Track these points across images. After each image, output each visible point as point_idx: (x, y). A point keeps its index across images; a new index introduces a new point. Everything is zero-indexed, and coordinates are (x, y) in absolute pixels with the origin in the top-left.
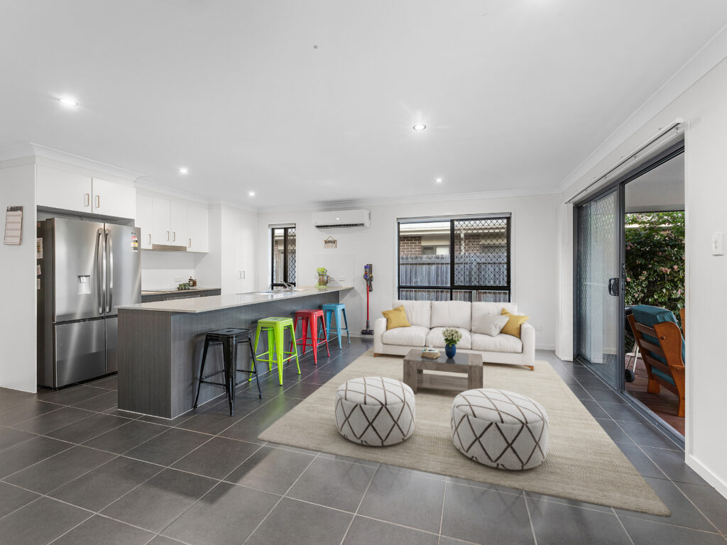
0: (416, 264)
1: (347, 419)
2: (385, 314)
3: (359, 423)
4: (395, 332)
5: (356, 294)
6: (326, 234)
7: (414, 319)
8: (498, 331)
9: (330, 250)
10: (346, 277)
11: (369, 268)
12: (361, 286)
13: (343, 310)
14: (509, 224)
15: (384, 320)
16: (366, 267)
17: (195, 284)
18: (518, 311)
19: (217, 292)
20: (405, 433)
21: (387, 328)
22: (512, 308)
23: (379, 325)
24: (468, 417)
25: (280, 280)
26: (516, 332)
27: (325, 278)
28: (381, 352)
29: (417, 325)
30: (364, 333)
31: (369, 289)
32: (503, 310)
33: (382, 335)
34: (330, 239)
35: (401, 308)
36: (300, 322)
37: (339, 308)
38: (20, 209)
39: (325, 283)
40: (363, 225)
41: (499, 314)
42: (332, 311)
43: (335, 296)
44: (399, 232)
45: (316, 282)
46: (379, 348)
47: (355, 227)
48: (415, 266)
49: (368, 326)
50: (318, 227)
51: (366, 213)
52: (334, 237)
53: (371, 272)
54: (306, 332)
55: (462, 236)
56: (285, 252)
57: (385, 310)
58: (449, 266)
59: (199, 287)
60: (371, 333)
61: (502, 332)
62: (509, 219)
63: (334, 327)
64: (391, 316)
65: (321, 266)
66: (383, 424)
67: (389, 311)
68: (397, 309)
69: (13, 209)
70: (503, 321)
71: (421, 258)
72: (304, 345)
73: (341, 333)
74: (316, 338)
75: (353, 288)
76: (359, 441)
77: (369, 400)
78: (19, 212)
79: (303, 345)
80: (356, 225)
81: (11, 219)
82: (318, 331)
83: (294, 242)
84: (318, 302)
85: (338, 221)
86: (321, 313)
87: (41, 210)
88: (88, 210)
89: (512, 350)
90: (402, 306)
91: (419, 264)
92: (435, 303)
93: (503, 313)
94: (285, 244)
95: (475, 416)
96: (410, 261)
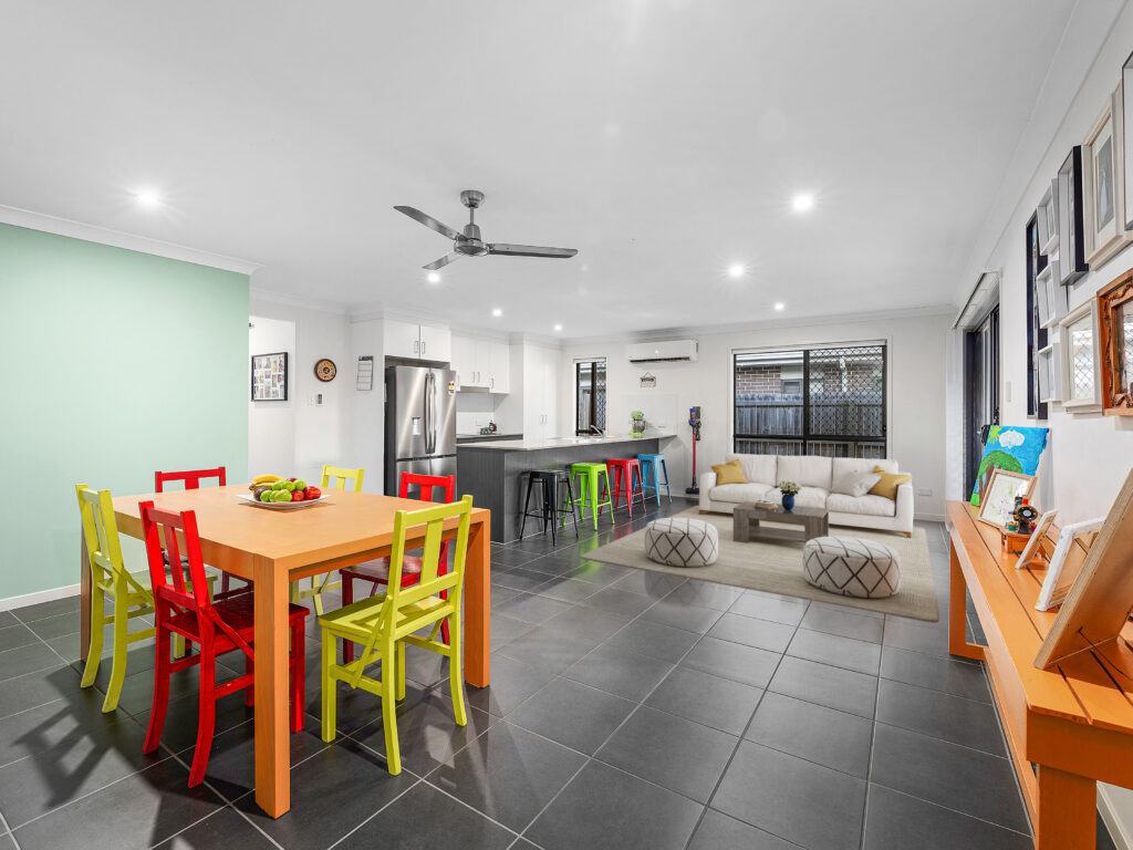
0: (766, 406)
1: (654, 544)
2: (714, 469)
3: (664, 548)
4: (725, 489)
5: (680, 443)
6: (642, 371)
8: (865, 491)
9: (648, 389)
10: (668, 422)
11: (696, 412)
12: (686, 434)
13: (663, 461)
14: (885, 355)
15: (712, 476)
16: (692, 411)
17: (495, 429)
18: (900, 470)
19: (520, 437)
20: (706, 558)
21: (717, 484)
22: (890, 466)
23: (707, 481)
25: (585, 425)
26: (891, 493)
27: (641, 423)
28: (708, 508)
29: (758, 482)
30: (689, 491)
31: (697, 437)
32: (877, 467)
33: (710, 491)
34: (648, 376)
35: (736, 463)
36: (613, 471)
37: (657, 460)
38: (371, 358)
39: (642, 429)
40: (687, 359)
41: (869, 473)
42: (650, 463)
43: (654, 445)
44: (735, 361)
45: (630, 428)
46: (705, 504)
47: (679, 362)
48: (764, 410)
49: (694, 483)
50: (632, 361)
51: (693, 343)
52: (653, 373)
53: (698, 416)
54: (619, 483)
56: (593, 392)
57: (715, 463)
58: (801, 409)
59: (499, 432)
60: (696, 492)
61: (871, 492)
62: (884, 348)
63: (652, 480)
64: (722, 471)
65: (636, 409)
66: (686, 549)
67: (721, 466)
68: (731, 464)
69: (364, 359)
70: (873, 481)
71: (773, 398)
72: (618, 496)
73: (661, 491)
74: (630, 488)
75: (676, 436)
76: (664, 562)
77: (673, 530)
78: (370, 362)
79: (616, 496)
80: (680, 359)
81: (362, 367)
82: (633, 485)
83: (603, 376)
84: (633, 451)
85: (657, 354)
86: (637, 462)
87: (388, 359)
88: (416, 356)
89: (880, 513)
90: (738, 460)
91: (771, 406)
92: (781, 457)
93: (876, 470)
94: (593, 382)
96: (757, 402)
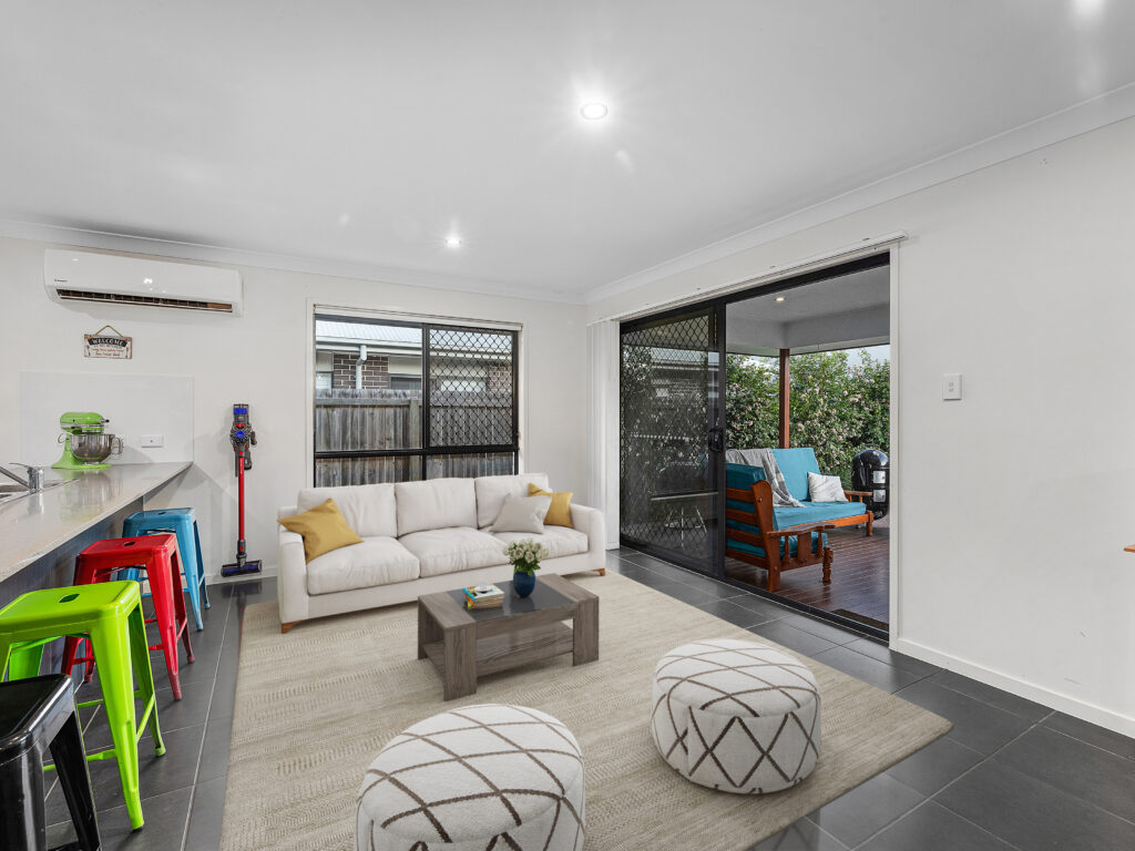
2: (290, 525)
5: (201, 478)
7: (361, 522)
8: (542, 522)
9: (107, 365)
10: (167, 436)
11: (243, 415)
13: (195, 525)
14: (515, 343)
16: (231, 413)
21: (306, 555)
22: (543, 481)
24: (740, 721)
27: (104, 440)
28: (305, 616)
30: (231, 572)
32: (531, 485)
33: (307, 577)
35: (329, 505)
37: (189, 521)
39: (101, 456)
40: (228, 307)
41: (524, 496)
46: (297, 603)
47: (200, 311)
49: (241, 553)
52: (123, 329)
53: (248, 423)
55: (364, 357)
60: (253, 568)
61: (548, 522)
62: (515, 334)
64: (310, 526)
68: (318, 510)
70: (546, 506)
75: (190, 466)
80: (204, 304)
89: (574, 550)
90: (329, 500)
93: (533, 491)
95: (755, 714)
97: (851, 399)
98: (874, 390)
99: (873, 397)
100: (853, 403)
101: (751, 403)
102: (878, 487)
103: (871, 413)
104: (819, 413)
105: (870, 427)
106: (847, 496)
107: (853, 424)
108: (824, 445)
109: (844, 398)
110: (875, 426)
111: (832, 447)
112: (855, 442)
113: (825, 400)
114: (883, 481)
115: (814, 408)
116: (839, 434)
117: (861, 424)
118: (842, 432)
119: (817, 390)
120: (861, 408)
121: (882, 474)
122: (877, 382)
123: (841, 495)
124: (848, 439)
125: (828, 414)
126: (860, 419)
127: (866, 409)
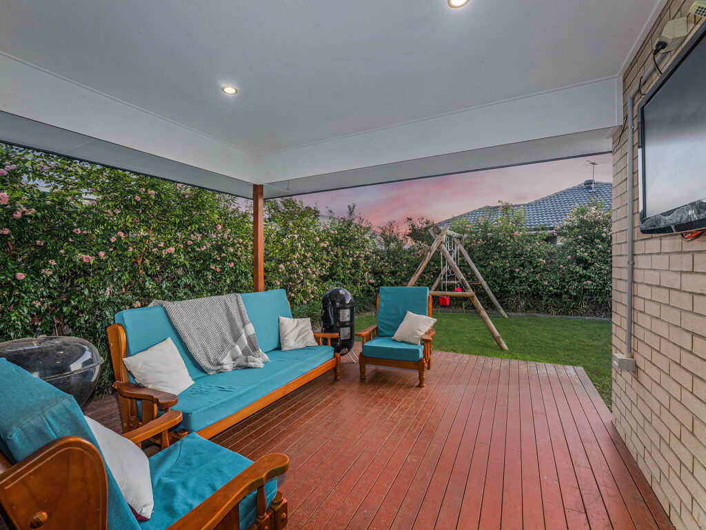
97: (322, 245)
98: (337, 238)
99: (336, 245)
100: (324, 248)
101: (233, 245)
102: (344, 325)
103: (336, 256)
104: (297, 255)
105: (335, 266)
106: (317, 339)
107: (323, 264)
108: (302, 281)
109: (317, 243)
110: (338, 266)
111: (308, 284)
112: (324, 278)
113: (302, 245)
114: (348, 319)
115: (293, 251)
116: (314, 273)
117: (328, 264)
118: (315, 271)
119: (296, 236)
120: (328, 253)
121: (347, 312)
122: (339, 233)
123: (310, 340)
124: (320, 277)
125: (305, 257)
126: (327, 261)
127: (332, 253)
